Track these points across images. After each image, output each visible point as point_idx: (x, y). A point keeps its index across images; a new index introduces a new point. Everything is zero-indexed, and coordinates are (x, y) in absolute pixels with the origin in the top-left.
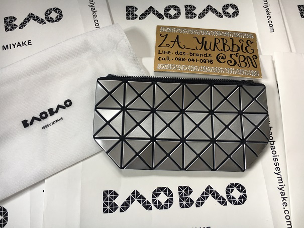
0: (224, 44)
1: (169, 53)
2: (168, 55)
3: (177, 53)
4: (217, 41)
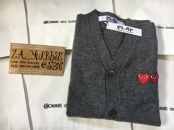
0: (47, 55)
1: (16, 62)
3: (21, 62)
4: (44, 53)
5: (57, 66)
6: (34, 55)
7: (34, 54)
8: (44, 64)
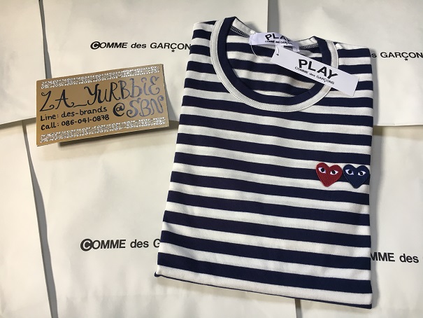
0: (122, 89)
1: (53, 117)
2: (53, 121)
3: (64, 115)
4: (114, 86)
5: (150, 106)
6: (92, 95)
7: (93, 93)
8: (118, 109)
